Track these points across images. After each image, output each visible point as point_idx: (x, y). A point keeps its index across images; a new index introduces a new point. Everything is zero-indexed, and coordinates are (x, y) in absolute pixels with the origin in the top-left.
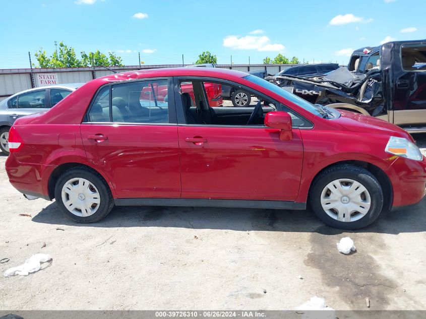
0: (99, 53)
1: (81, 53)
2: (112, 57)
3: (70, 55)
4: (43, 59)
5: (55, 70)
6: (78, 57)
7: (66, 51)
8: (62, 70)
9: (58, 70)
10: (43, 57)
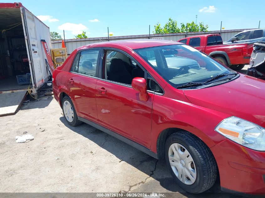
0: (193, 23)
1: (181, 24)
2: (201, 25)
3: (173, 26)
4: (158, 29)
5: (163, 35)
6: (179, 27)
7: (172, 23)
8: (167, 35)
9: (165, 35)
10: (158, 28)
